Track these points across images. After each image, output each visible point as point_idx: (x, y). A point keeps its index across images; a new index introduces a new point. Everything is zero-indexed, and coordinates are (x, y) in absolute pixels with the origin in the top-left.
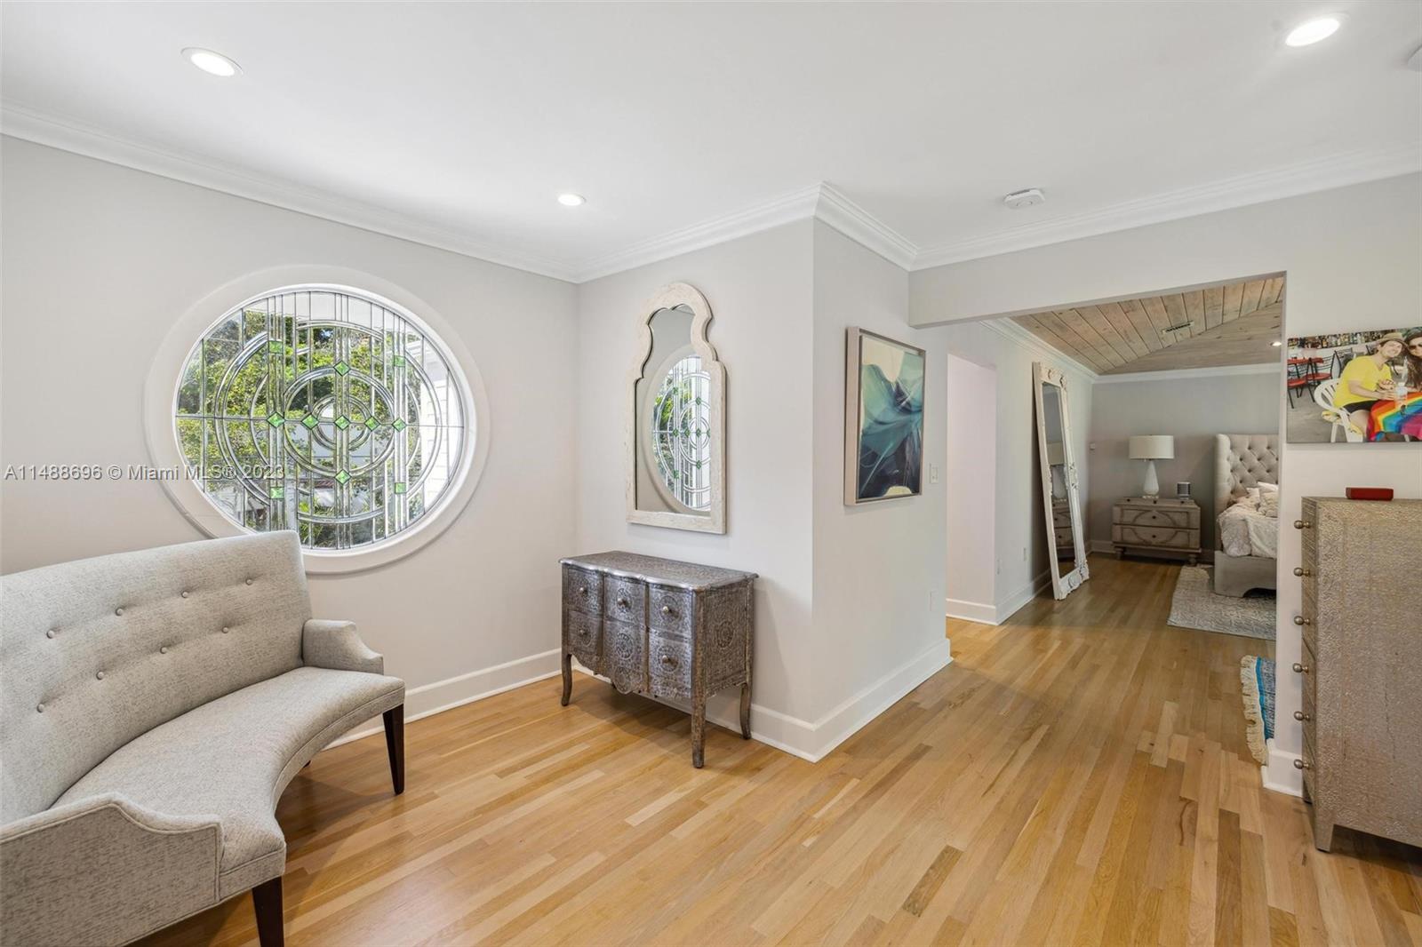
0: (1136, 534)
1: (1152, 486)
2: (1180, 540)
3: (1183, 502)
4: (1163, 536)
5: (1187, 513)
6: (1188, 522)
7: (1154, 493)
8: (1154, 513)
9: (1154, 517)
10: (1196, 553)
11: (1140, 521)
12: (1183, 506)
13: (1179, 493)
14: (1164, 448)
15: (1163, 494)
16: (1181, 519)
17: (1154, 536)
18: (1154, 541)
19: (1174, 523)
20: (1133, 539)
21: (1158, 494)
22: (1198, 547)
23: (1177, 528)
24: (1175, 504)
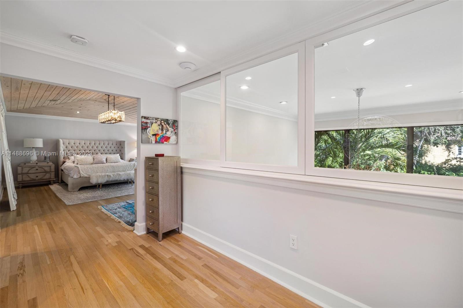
0: (29, 177)
1: (34, 158)
2: (47, 176)
3: (48, 163)
4: (40, 176)
5: (50, 166)
6: (50, 170)
7: (35, 160)
8: (37, 168)
9: (37, 169)
10: (53, 180)
11: (30, 172)
12: (48, 164)
13: (45, 160)
14: (39, 143)
15: (39, 160)
16: (47, 169)
17: (37, 177)
18: (37, 179)
19: (45, 171)
20: (28, 179)
21: (37, 160)
22: (54, 178)
23: (46, 172)
24: (45, 164)
